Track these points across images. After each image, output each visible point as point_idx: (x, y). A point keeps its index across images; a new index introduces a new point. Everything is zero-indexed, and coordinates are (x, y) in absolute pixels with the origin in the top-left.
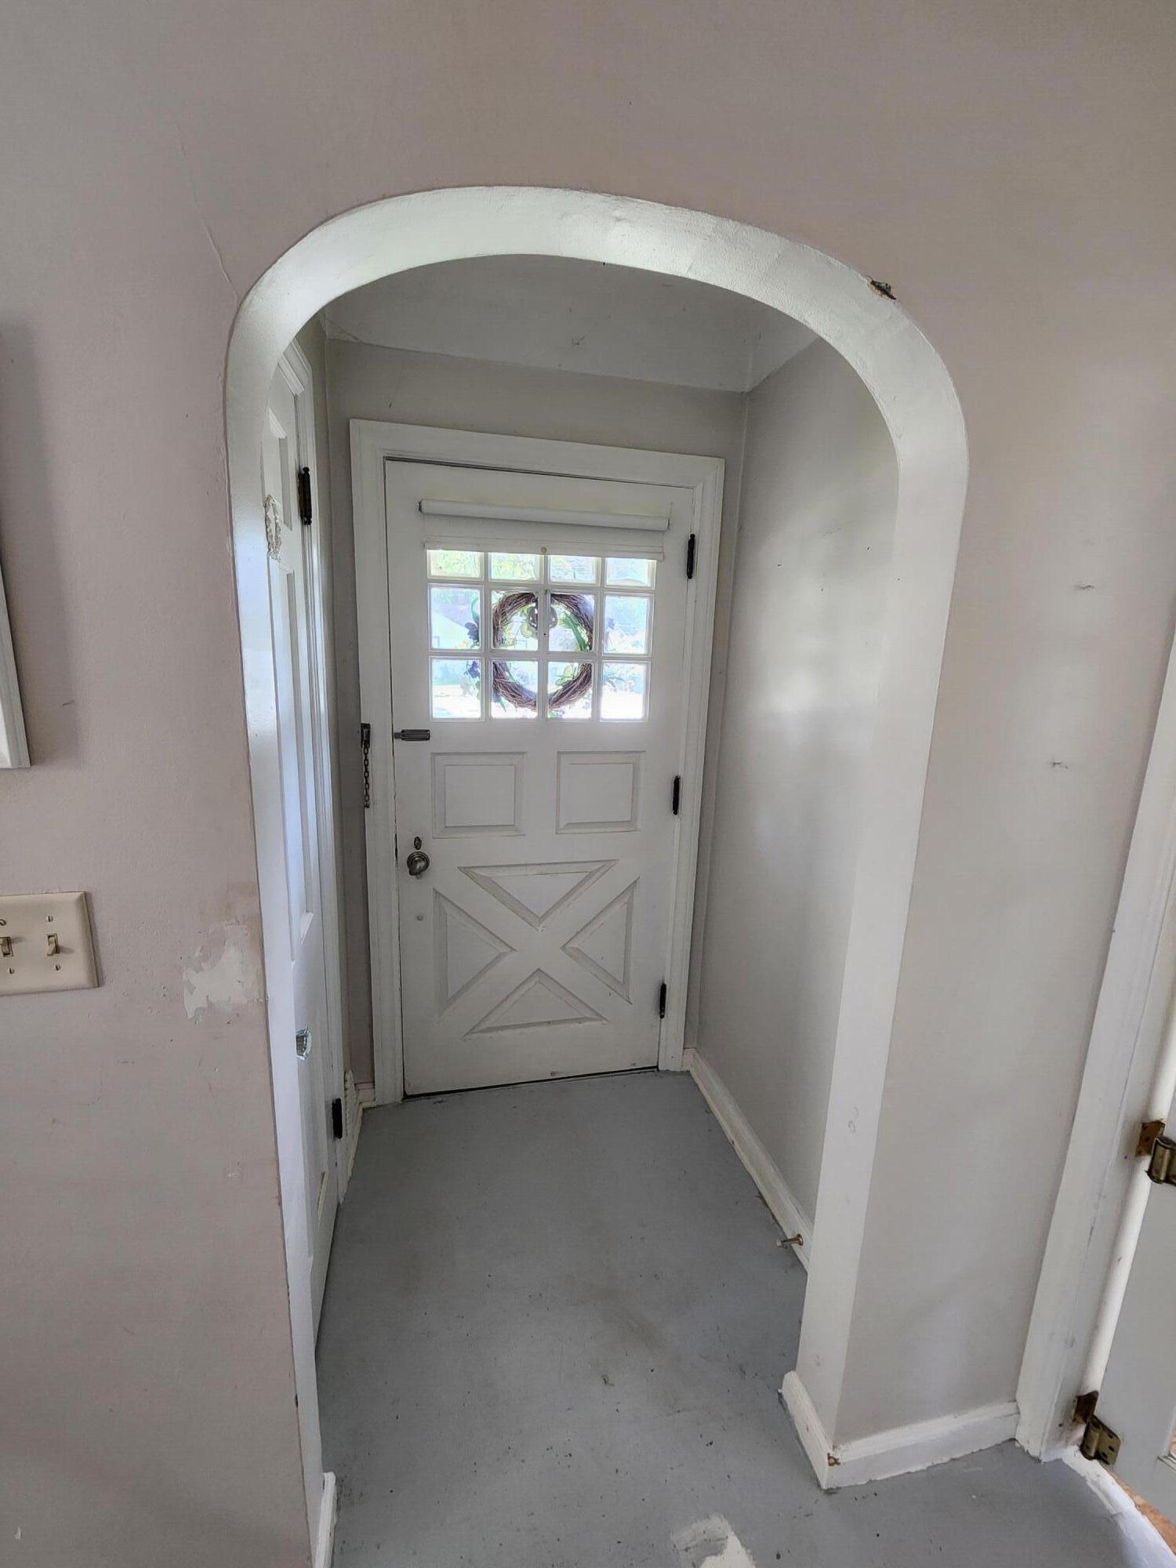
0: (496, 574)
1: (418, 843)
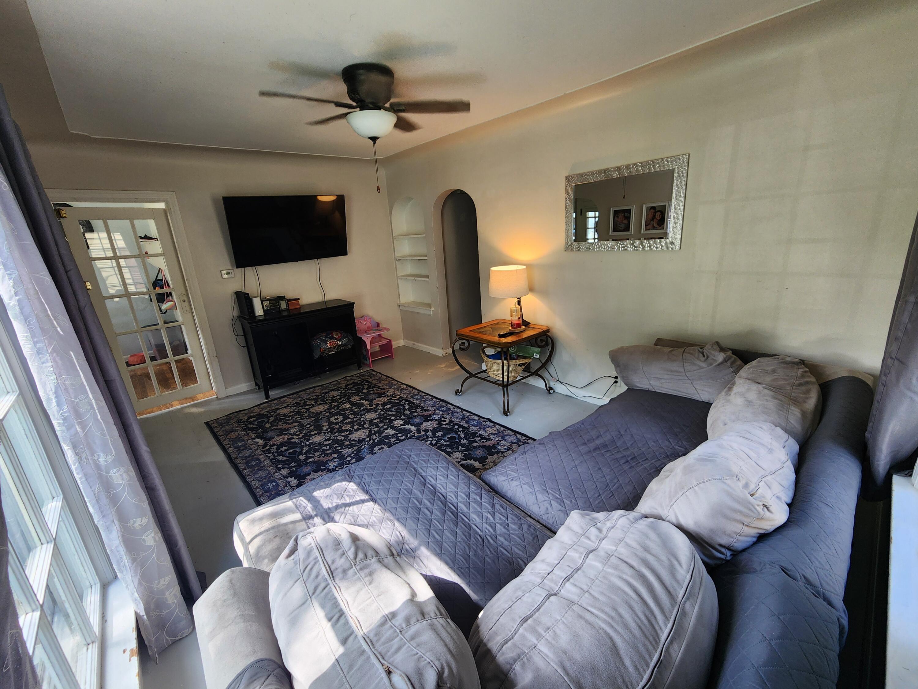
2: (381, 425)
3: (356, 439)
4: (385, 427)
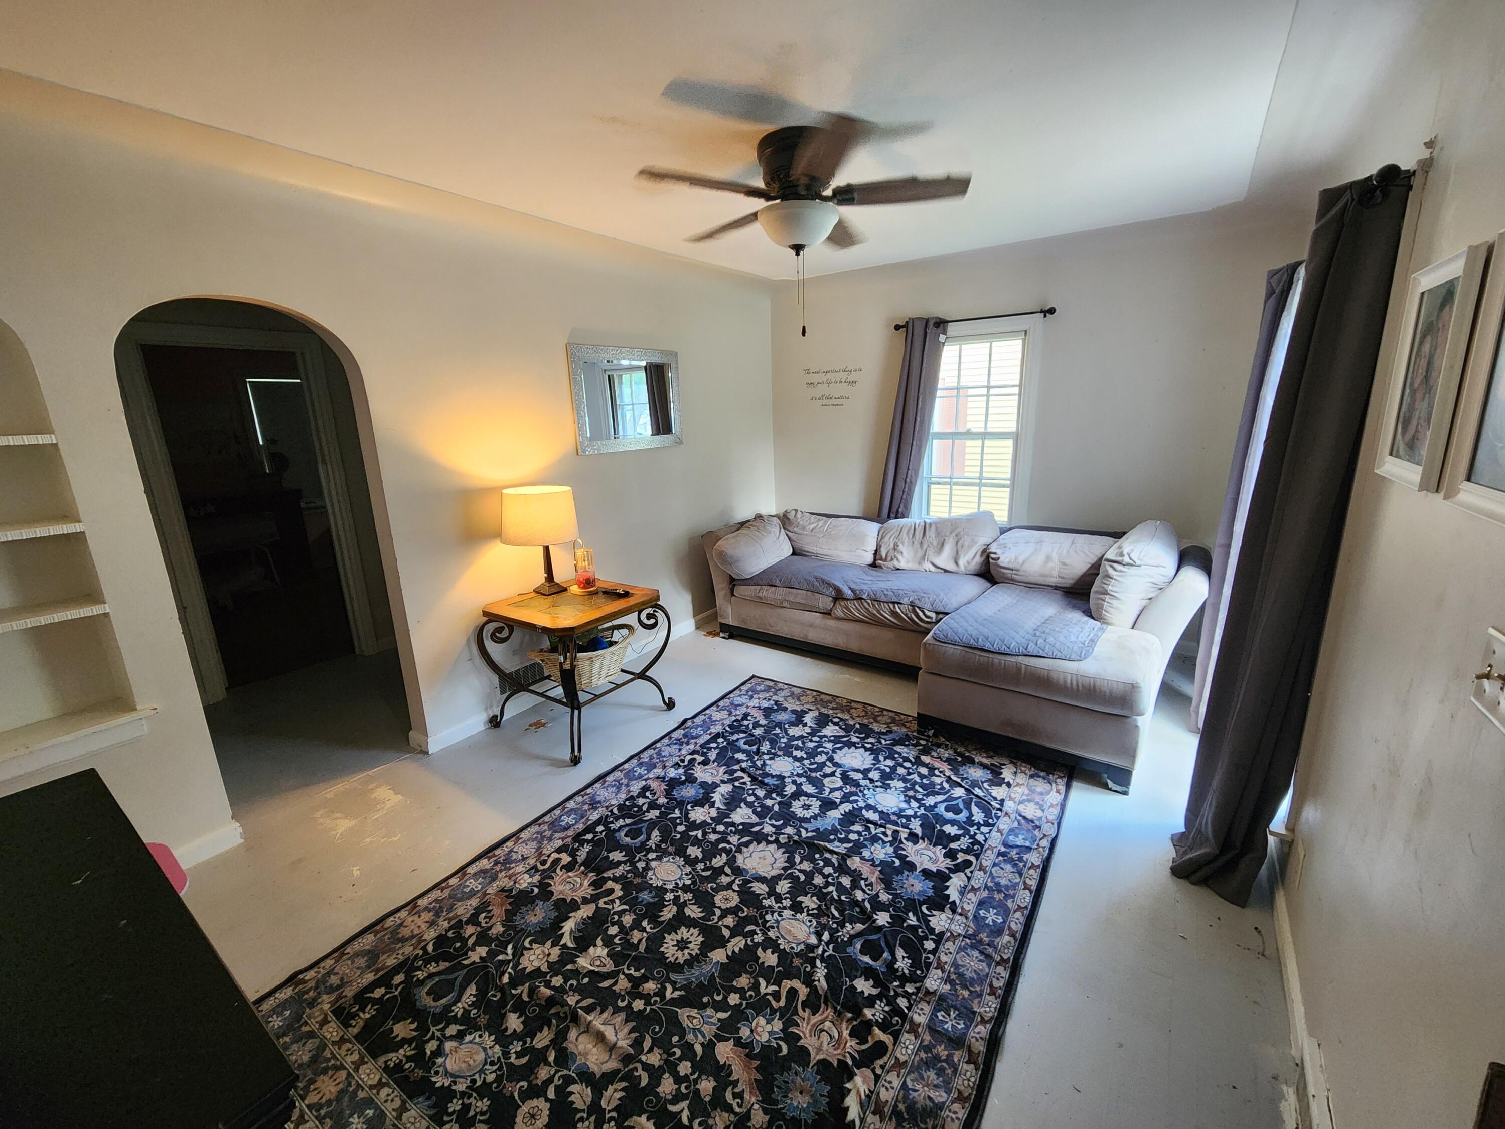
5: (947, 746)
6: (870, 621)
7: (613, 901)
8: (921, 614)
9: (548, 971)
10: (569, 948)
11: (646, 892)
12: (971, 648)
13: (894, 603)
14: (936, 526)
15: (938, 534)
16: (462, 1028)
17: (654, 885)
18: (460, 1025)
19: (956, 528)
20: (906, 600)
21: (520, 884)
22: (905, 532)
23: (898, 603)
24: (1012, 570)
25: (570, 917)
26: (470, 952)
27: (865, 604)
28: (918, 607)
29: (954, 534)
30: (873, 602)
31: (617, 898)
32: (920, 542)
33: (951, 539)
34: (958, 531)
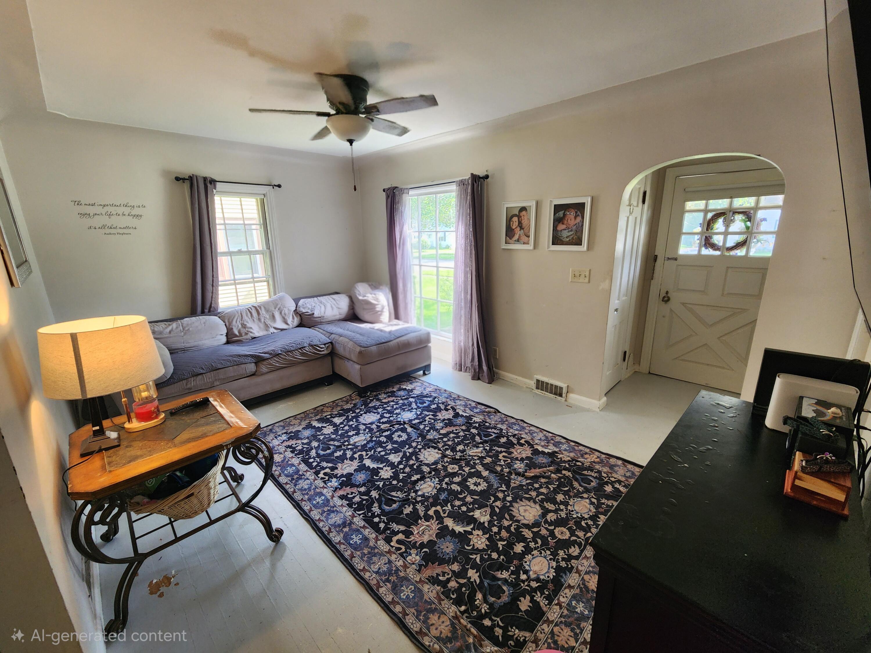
0: (710, 207)
1: (667, 293)
2: (347, 428)
3: (373, 414)
4: (342, 426)
5: (379, 394)
6: (289, 365)
7: (443, 510)
8: (318, 348)
9: (488, 534)
10: (474, 527)
11: (440, 496)
12: (379, 344)
13: (300, 349)
14: (265, 308)
15: (267, 311)
16: (521, 572)
17: (436, 493)
18: (520, 574)
19: (277, 305)
20: (306, 345)
21: (416, 561)
22: (244, 315)
23: (302, 348)
24: (320, 317)
25: (453, 529)
26: (471, 580)
27: (282, 356)
28: (315, 345)
29: (277, 309)
30: (287, 353)
31: (442, 508)
32: (257, 319)
33: (276, 312)
34: (279, 306)
